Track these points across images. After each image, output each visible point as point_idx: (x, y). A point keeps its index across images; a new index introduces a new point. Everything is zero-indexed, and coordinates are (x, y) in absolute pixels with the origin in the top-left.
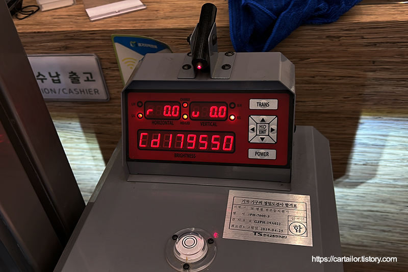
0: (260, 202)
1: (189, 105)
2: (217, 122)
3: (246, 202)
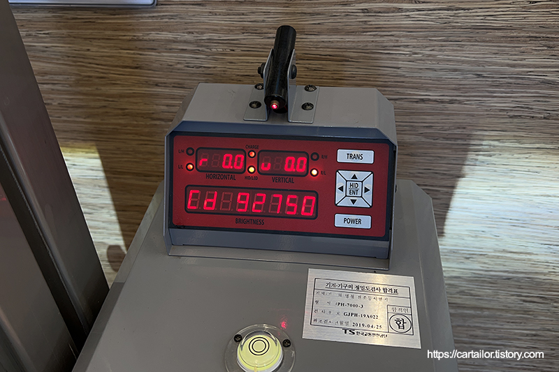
0: (350, 286)
1: (257, 155)
2: (294, 178)
3: (331, 286)
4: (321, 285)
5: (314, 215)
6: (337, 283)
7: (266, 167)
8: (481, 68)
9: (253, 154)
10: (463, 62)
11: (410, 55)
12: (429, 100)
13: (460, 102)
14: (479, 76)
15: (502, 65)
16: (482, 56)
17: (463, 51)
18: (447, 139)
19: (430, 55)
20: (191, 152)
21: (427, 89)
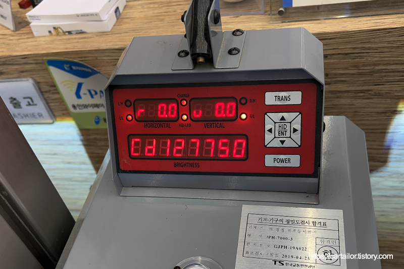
0: (281, 220)
1: (189, 103)
2: (224, 122)
3: (262, 220)
4: (254, 220)
5: (245, 157)
6: (269, 217)
7: (197, 114)
9: (185, 102)
20: (128, 104)
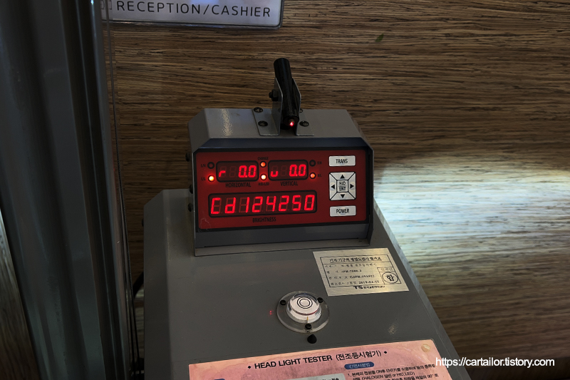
8: (518, 81)
10: (507, 77)
11: (472, 71)
12: (479, 108)
13: (500, 109)
14: (516, 87)
15: (532, 79)
16: (520, 72)
17: (508, 68)
18: (485, 140)
19: (486, 72)
21: (479, 100)
